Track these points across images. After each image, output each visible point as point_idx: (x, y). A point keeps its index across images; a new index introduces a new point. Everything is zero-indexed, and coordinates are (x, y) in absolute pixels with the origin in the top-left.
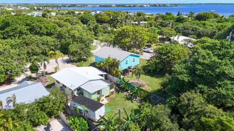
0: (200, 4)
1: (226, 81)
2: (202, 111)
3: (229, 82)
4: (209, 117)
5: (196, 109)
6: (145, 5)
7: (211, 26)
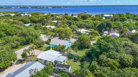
0: (77, 6)
1: (111, 50)
2: (107, 61)
3: (112, 50)
4: (110, 62)
5: (105, 60)
6: (49, 7)
7: (91, 22)
